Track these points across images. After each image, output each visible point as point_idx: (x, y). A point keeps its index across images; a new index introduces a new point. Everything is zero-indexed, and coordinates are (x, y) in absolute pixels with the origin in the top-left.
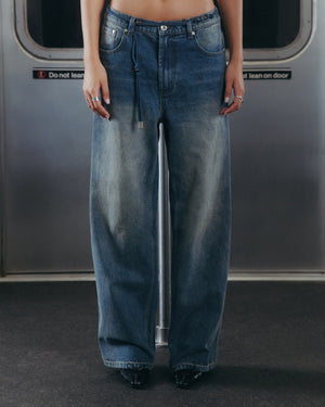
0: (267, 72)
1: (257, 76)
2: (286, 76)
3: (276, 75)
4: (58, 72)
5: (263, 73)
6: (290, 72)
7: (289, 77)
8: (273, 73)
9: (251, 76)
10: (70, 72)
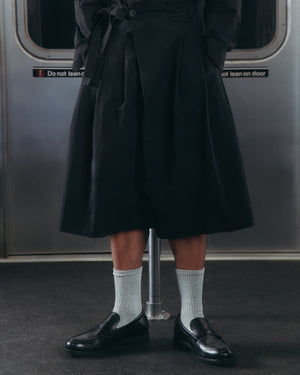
0: (247, 71)
1: (238, 74)
2: (264, 74)
3: (255, 73)
4: (56, 71)
5: (243, 71)
6: (267, 71)
7: (266, 75)
8: (251, 71)
9: (232, 74)
10: (67, 71)
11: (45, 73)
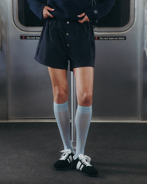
3: (120, 38)
4: (31, 37)
5: (114, 37)
7: (125, 39)
8: (118, 37)
9: (110, 38)
10: (35, 37)
11: (26, 38)
